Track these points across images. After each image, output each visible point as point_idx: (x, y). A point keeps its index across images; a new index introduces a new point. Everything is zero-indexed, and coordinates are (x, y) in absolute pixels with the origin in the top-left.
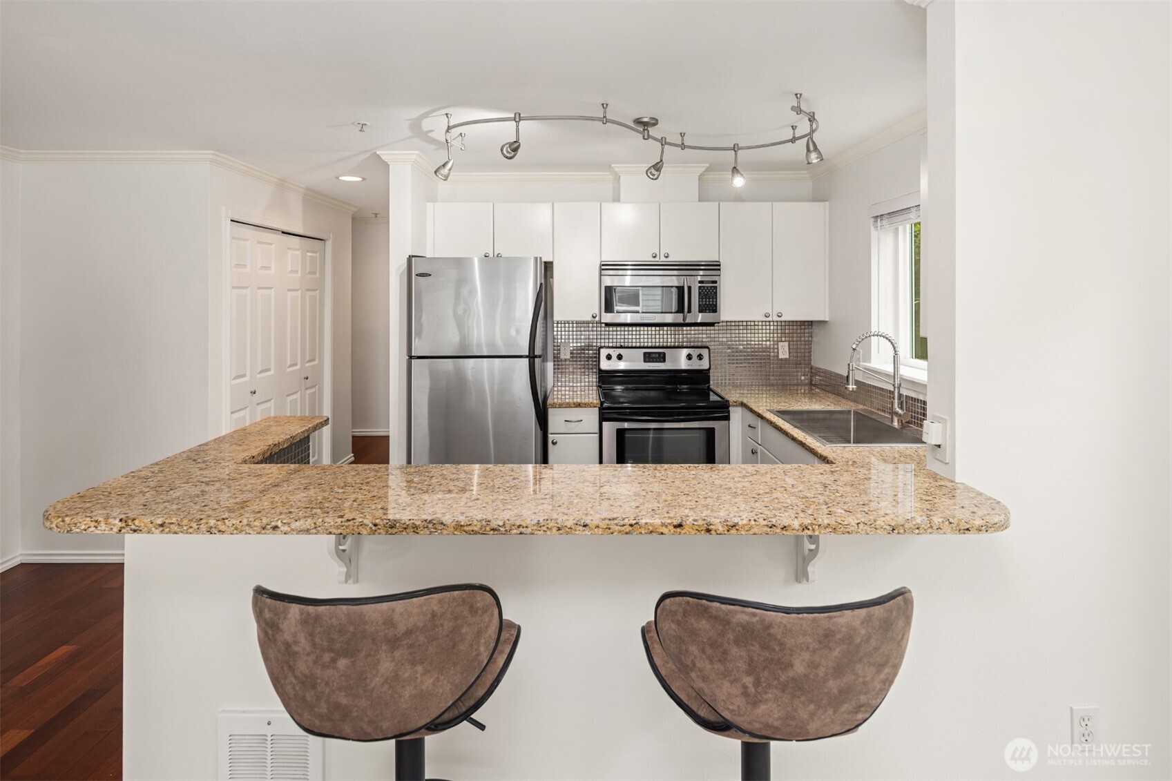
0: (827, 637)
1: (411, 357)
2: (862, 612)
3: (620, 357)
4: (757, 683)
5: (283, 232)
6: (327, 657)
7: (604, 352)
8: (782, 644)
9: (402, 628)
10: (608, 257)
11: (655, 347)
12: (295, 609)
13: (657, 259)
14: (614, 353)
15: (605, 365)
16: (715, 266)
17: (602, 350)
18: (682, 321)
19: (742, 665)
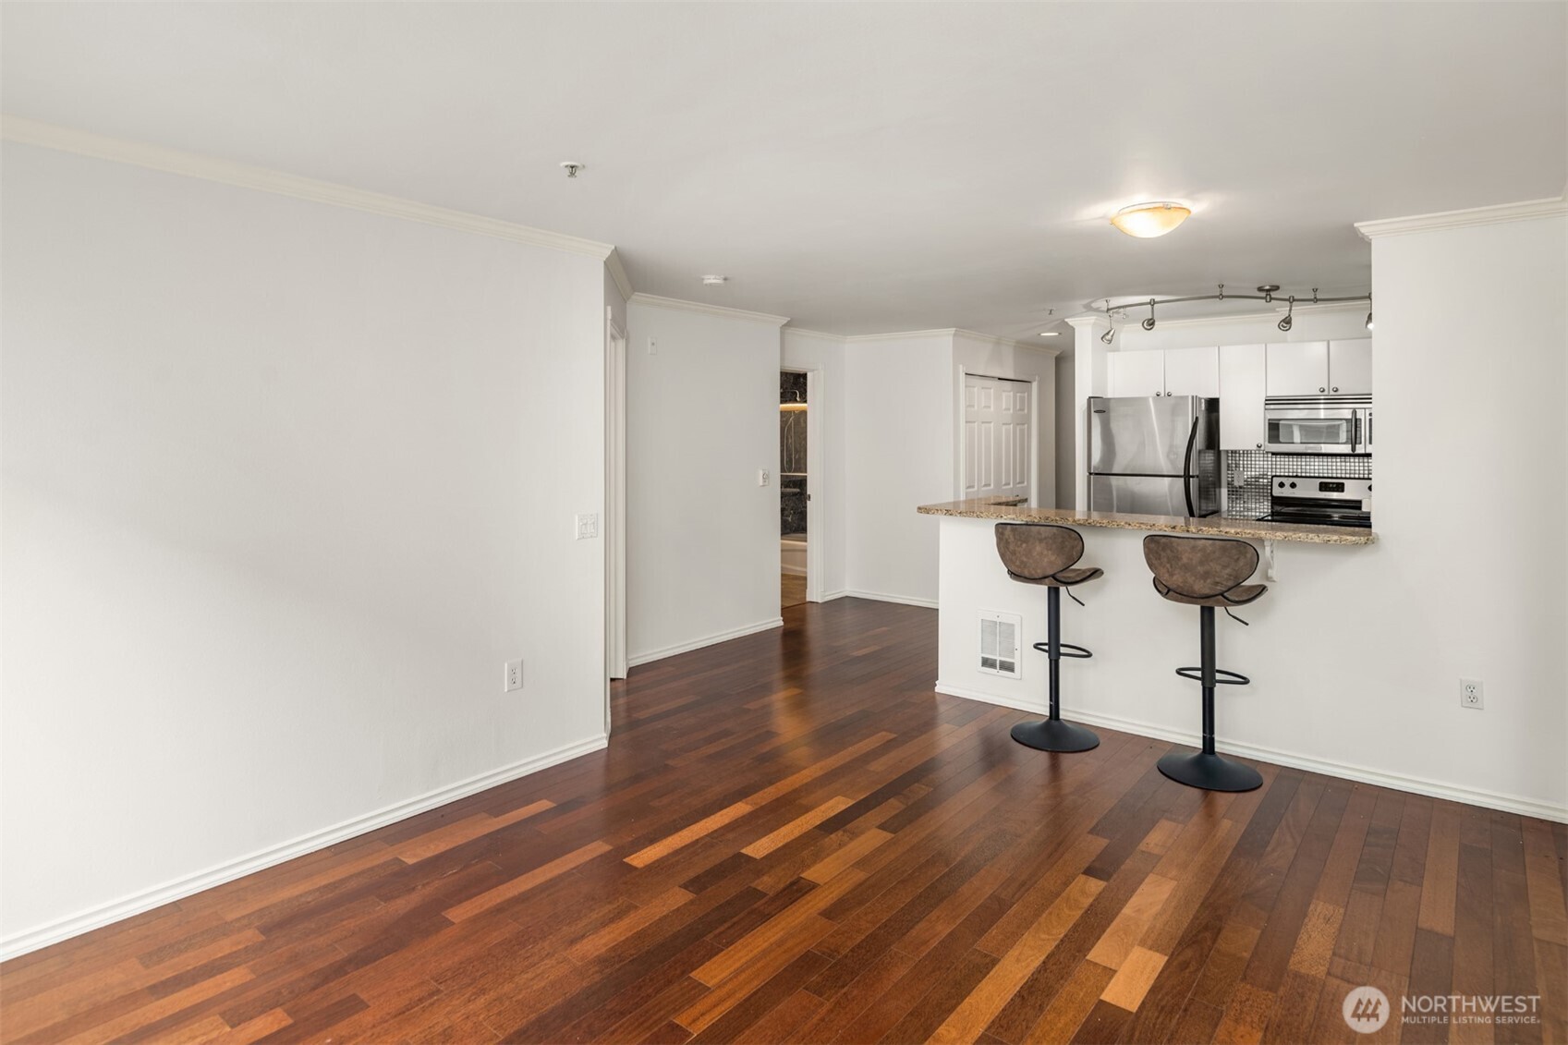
0: (1194, 548)
1: (1091, 474)
2: (1210, 542)
3: (1293, 485)
4: (1171, 567)
5: (999, 379)
6: (1019, 543)
7: (1276, 481)
8: (1178, 551)
9: (1043, 536)
10: (1273, 393)
11: (1332, 478)
12: (1009, 526)
13: (1326, 393)
14: (1287, 482)
15: (1277, 492)
16: (1366, 399)
17: (1274, 479)
18: (1351, 452)
19: (1165, 560)
